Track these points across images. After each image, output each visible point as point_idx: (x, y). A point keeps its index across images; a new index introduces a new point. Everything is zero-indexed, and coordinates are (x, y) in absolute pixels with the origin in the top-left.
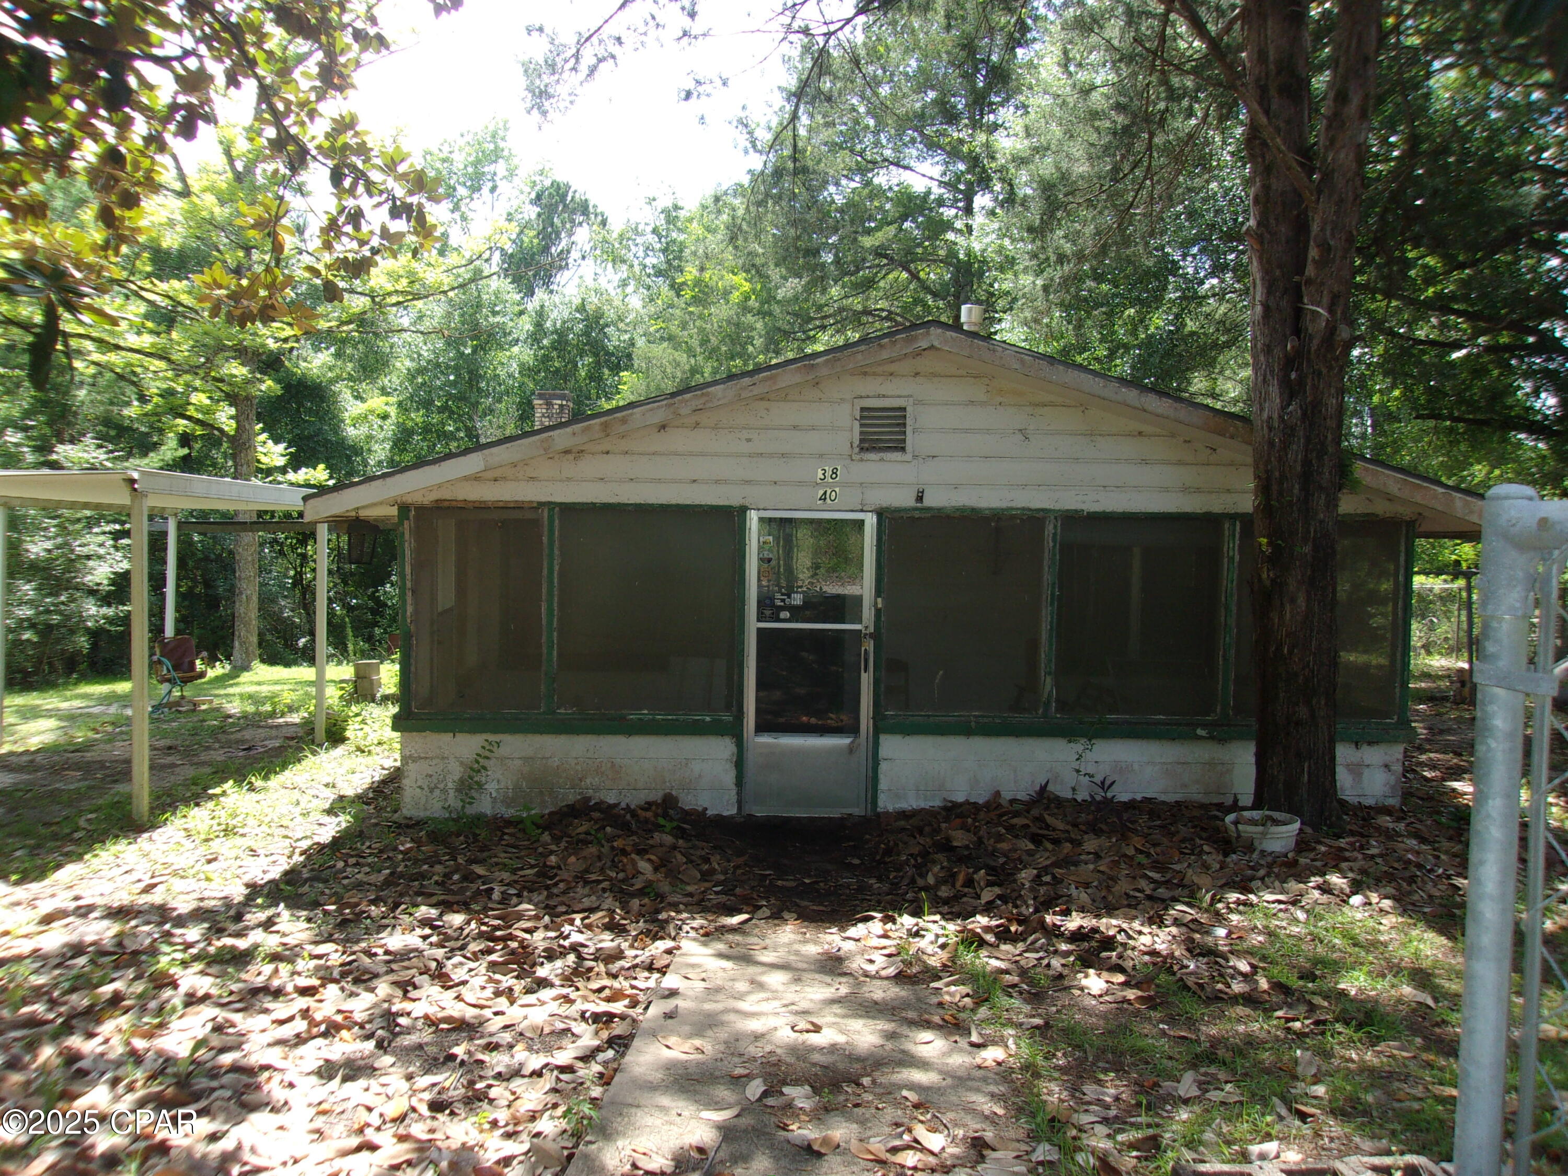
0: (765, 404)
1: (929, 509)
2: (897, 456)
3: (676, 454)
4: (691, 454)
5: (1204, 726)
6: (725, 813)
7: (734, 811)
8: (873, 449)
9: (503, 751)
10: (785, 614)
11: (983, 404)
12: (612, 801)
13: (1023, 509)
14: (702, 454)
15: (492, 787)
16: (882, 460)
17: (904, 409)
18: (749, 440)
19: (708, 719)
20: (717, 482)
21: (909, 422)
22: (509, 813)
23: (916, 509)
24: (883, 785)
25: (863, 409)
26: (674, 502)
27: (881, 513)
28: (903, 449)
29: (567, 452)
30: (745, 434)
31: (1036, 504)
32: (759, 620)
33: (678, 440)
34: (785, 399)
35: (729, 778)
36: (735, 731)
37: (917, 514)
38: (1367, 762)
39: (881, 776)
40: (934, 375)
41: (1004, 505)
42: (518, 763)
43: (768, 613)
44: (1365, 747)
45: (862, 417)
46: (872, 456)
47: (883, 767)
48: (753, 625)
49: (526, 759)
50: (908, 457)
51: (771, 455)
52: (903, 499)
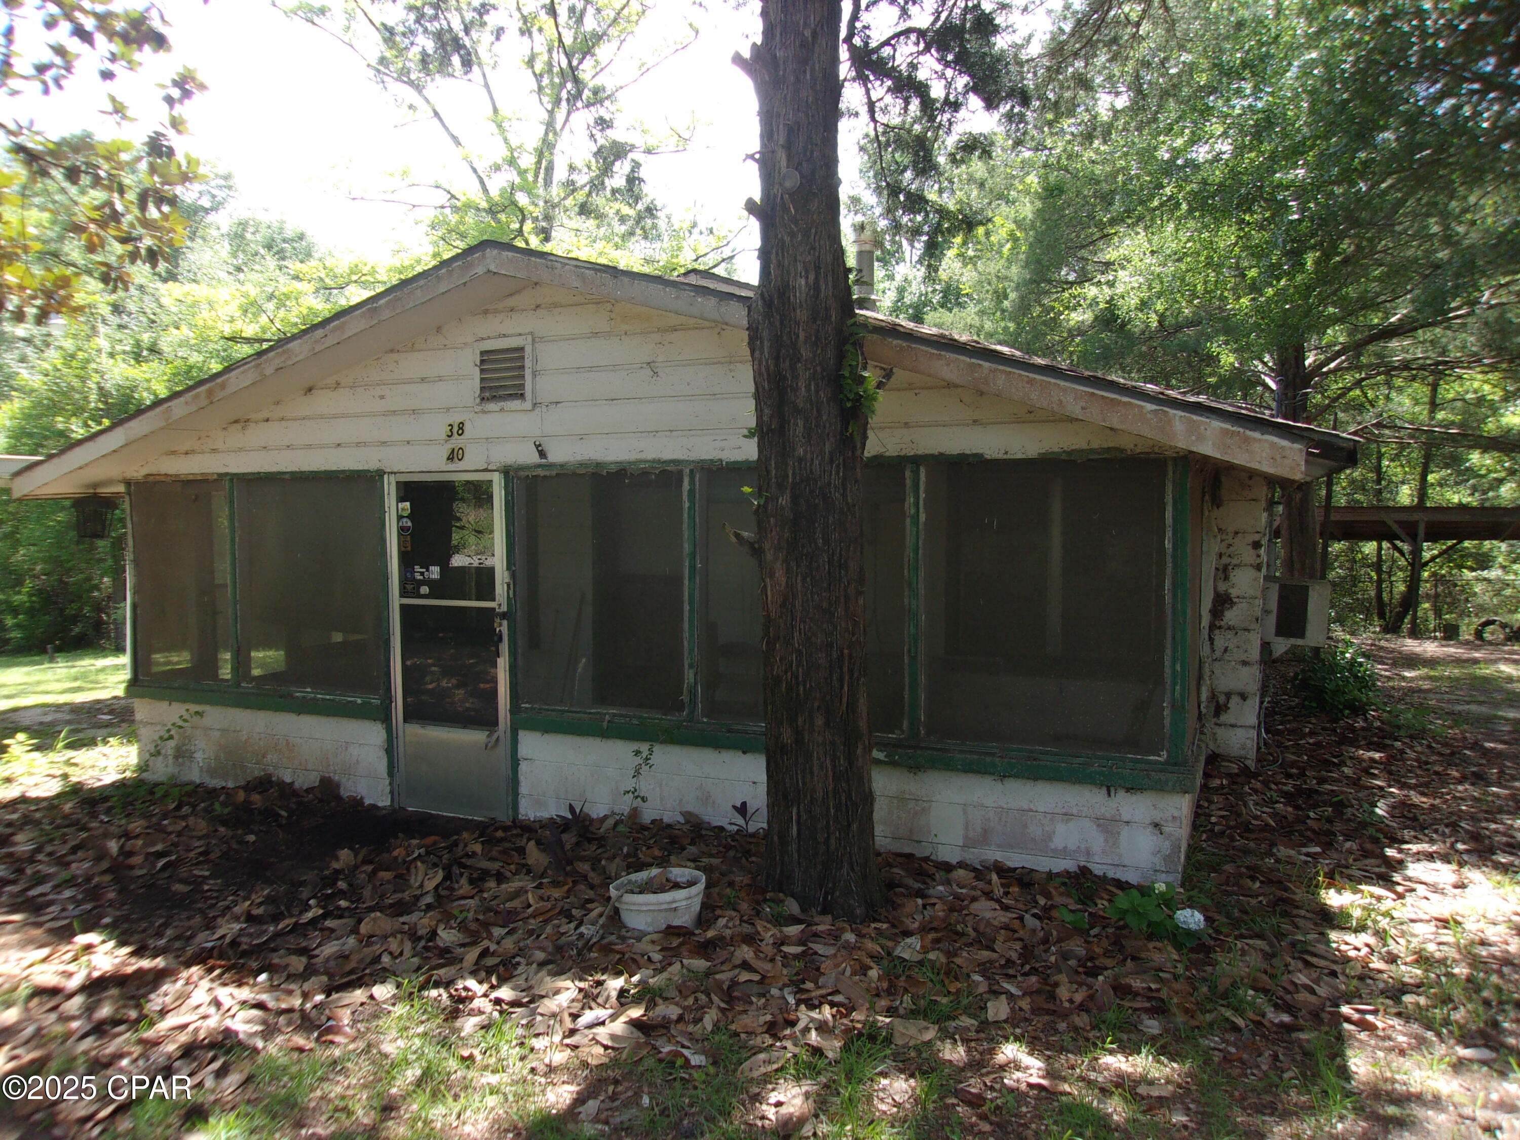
0: (395, 356)
1: (551, 466)
2: (515, 404)
3: (322, 417)
4: (335, 417)
5: (882, 746)
6: (380, 804)
7: (388, 803)
8: (494, 398)
9: (207, 721)
10: (425, 590)
11: (608, 335)
12: (288, 780)
13: (654, 461)
14: (345, 416)
15: (199, 756)
16: (502, 410)
17: (522, 349)
18: (382, 397)
19: (359, 701)
20: (358, 444)
21: (528, 363)
22: (215, 783)
23: (540, 466)
24: (524, 789)
25: (483, 353)
26: (323, 469)
27: (507, 472)
28: (522, 396)
29: (236, 422)
30: (378, 392)
31: (667, 455)
32: (402, 596)
33: (323, 402)
34: (413, 349)
35: (382, 766)
36: (384, 715)
37: (541, 472)
38: (1125, 817)
39: (522, 778)
40: (555, 305)
41: (633, 456)
42: (217, 734)
43: (409, 587)
44: (1122, 794)
45: (482, 362)
46: (492, 406)
47: (523, 767)
48: (396, 600)
49: (223, 731)
50: (528, 405)
51: (404, 412)
52: (527, 456)
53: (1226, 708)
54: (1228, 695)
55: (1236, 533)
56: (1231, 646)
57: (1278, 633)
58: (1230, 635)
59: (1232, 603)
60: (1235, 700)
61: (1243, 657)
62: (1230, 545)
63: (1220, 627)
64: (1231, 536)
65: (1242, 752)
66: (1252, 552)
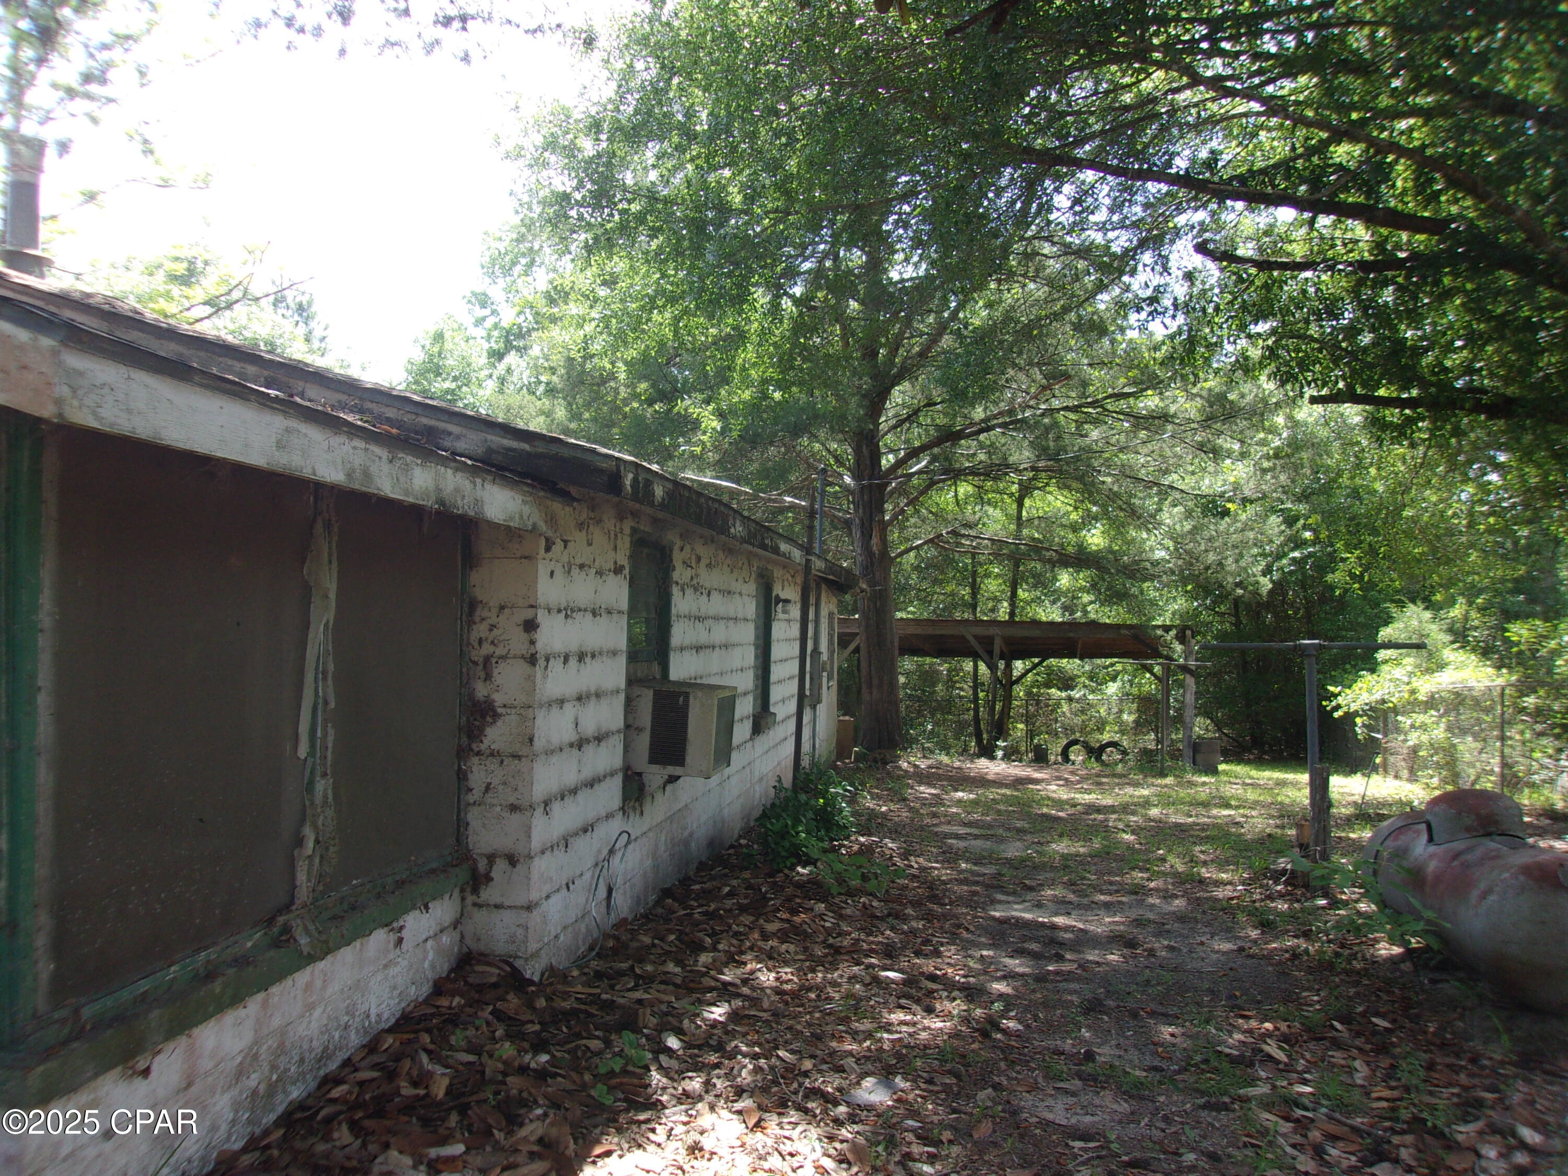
53: (488, 879)
54: (491, 858)
55: (502, 608)
56: (495, 782)
57: (653, 760)
58: (492, 764)
59: (496, 716)
60: (501, 866)
61: (512, 800)
62: (492, 627)
63: (478, 754)
64: (495, 611)
65: (512, 948)
66: (524, 636)
